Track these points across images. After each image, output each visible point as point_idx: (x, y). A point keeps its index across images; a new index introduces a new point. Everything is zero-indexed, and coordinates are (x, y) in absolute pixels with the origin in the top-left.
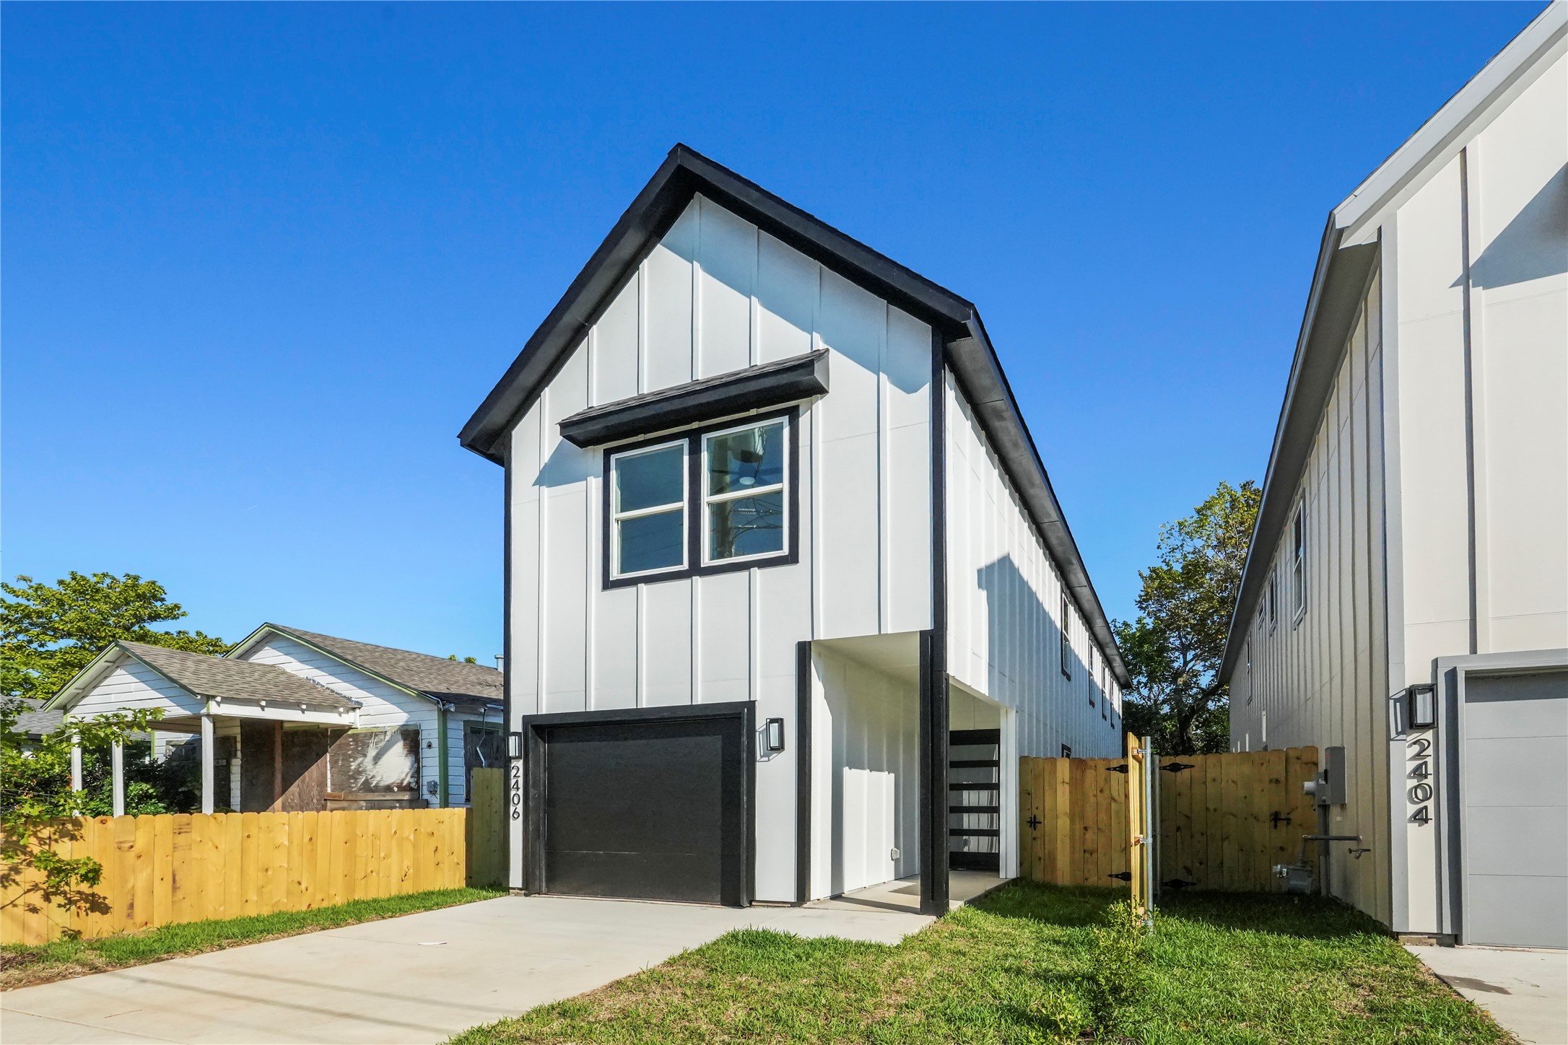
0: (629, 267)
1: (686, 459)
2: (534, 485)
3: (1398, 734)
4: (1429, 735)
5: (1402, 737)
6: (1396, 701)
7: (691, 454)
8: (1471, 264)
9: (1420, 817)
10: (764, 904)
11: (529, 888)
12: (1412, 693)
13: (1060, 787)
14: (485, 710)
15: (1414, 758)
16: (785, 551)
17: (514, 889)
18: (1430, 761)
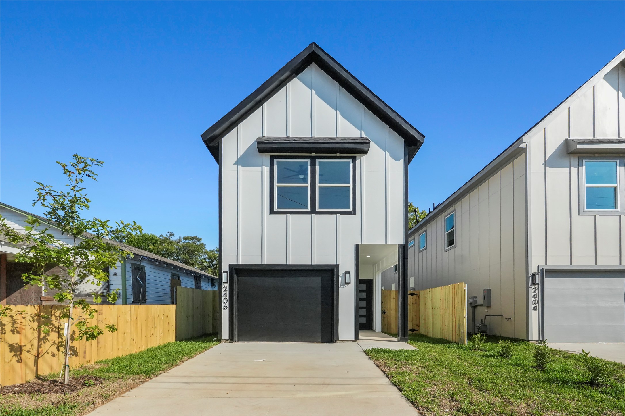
0: (283, 84)
1: (309, 167)
2: (234, 164)
3: (531, 286)
4: (537, 286)
5: (531, 287)
6: (530, 277)
7: (311, 165)
8: (546, 160)
9: (535, 309)
10: (342, 341)
11: (232, 339)
12: (534, 275)
13: (392, 300)
14: (141, 259)
15: (533, 293)
16: (351, 209)
17: (224, 340)
18: (537, 293)
